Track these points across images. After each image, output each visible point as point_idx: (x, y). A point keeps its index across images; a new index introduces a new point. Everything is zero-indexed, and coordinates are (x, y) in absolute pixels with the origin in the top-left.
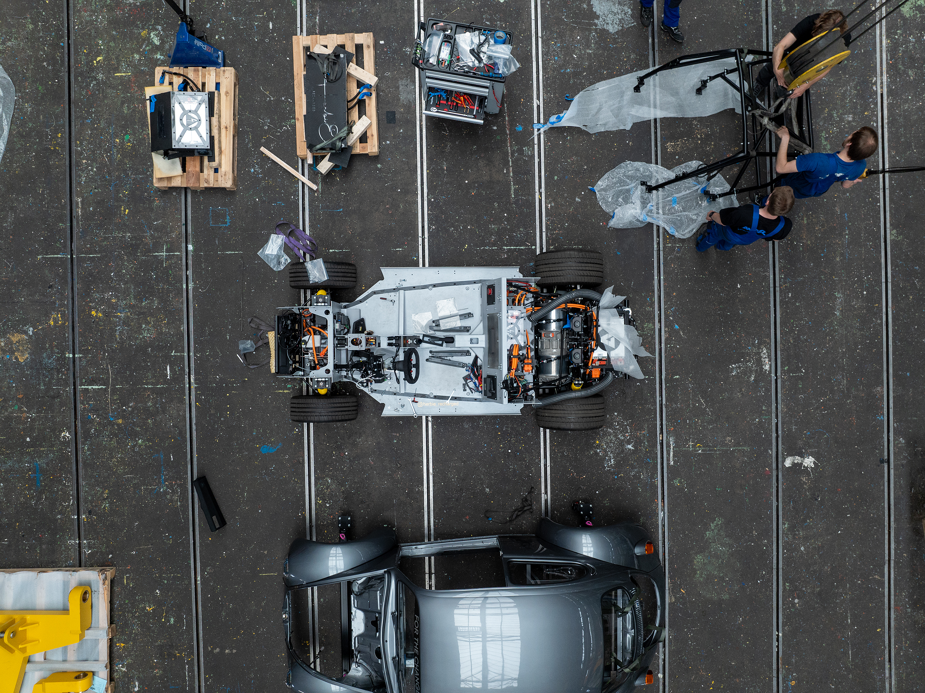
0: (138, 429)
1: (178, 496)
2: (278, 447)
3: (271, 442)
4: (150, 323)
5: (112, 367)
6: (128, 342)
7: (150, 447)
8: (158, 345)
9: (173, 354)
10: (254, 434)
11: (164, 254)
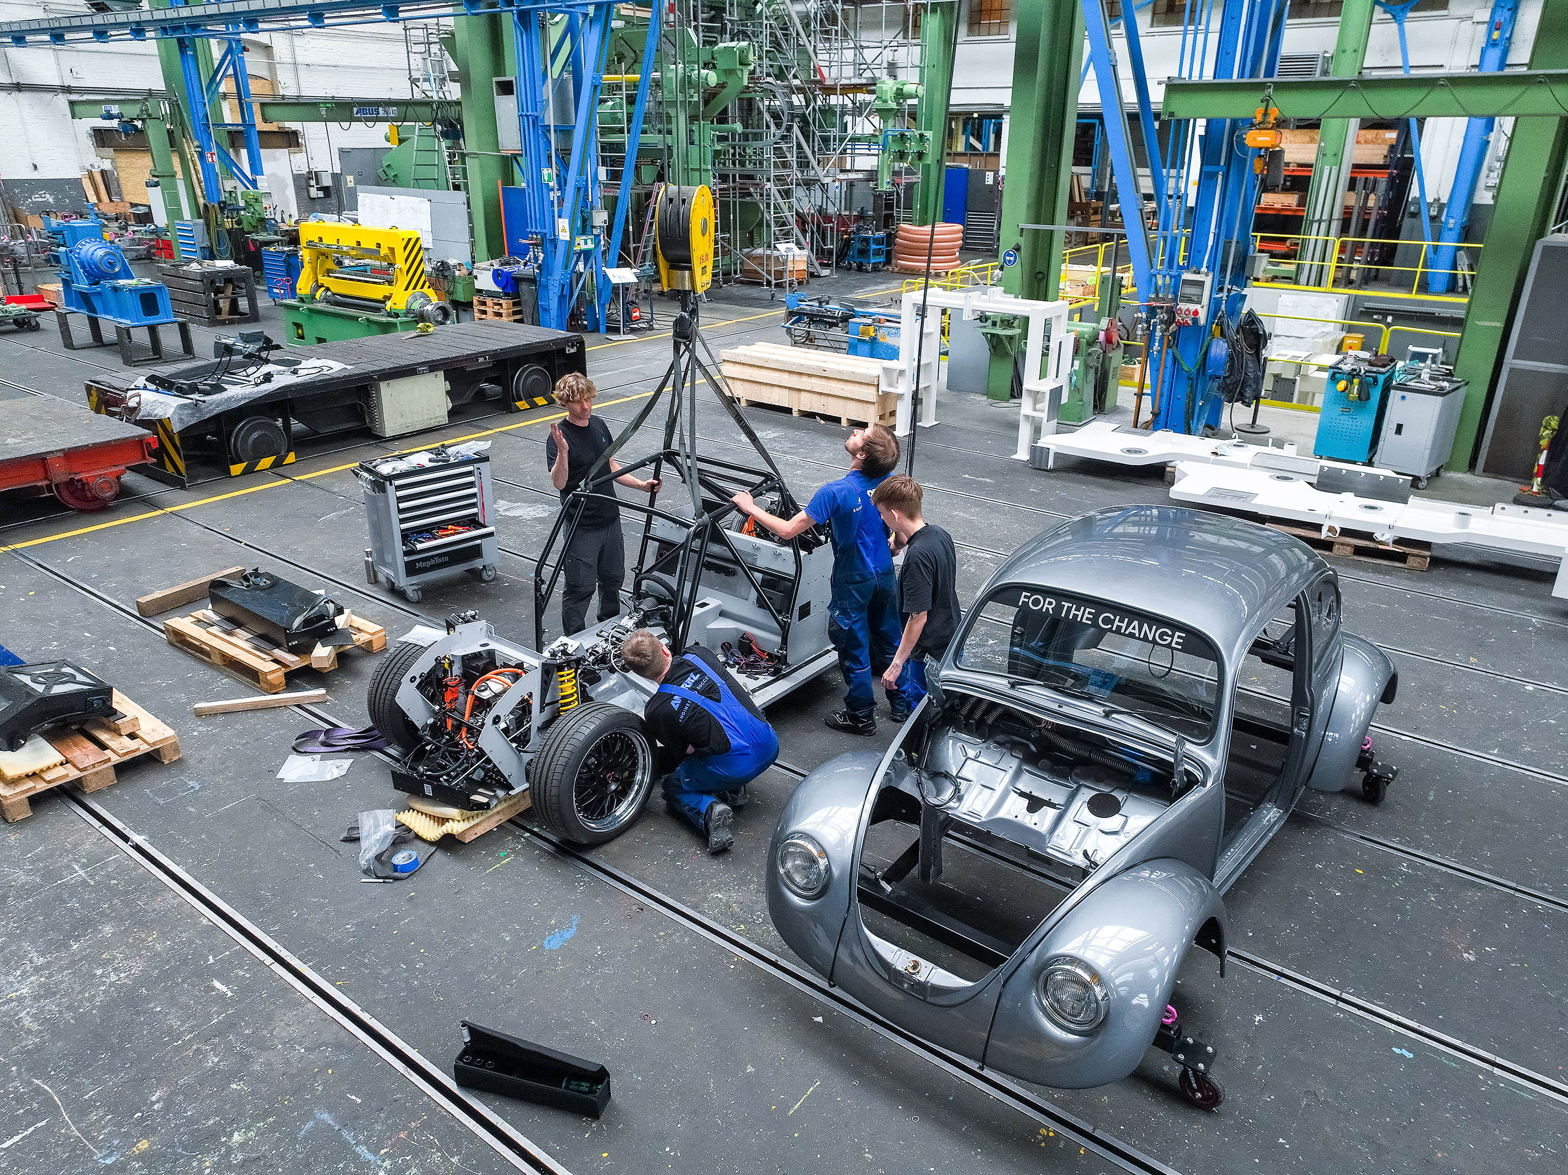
0: (211, 1122)
1: (439, 1150)
2: (575, 923)
3: (553, 928)
4: (115, 958)
5: (47, 1078)
6: (69, 1016)
7: (272, 1128)
8: (162, 971)
9: (211, 961)
10: (507, 939)
11: (80, 872)
